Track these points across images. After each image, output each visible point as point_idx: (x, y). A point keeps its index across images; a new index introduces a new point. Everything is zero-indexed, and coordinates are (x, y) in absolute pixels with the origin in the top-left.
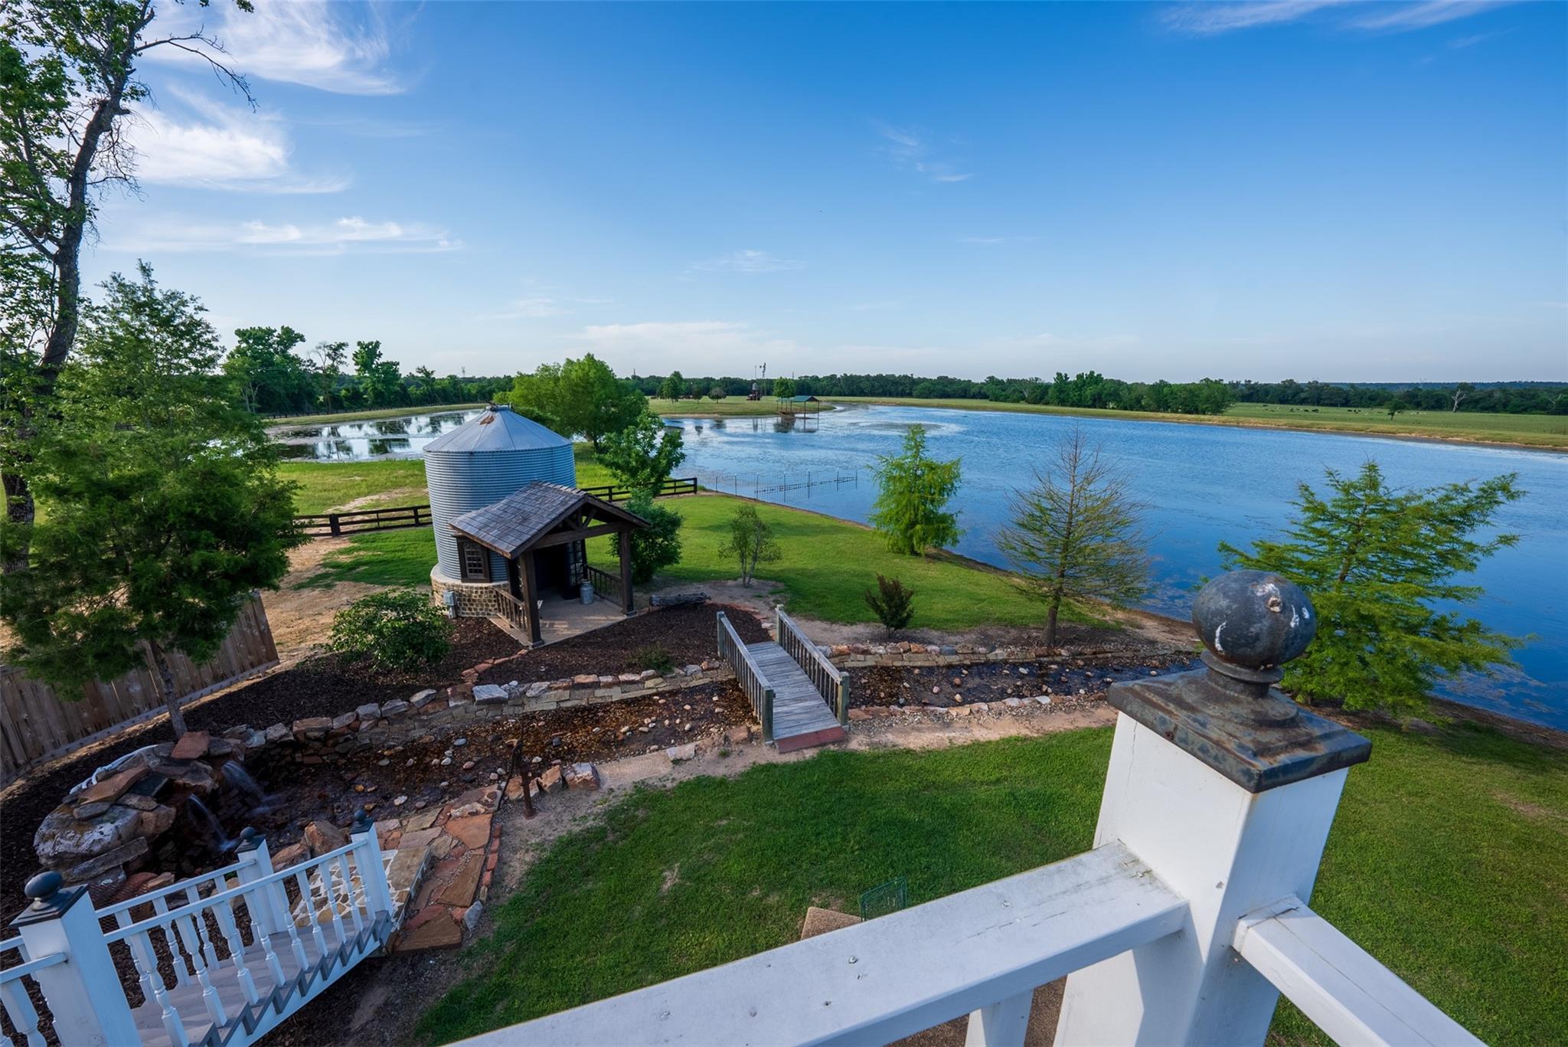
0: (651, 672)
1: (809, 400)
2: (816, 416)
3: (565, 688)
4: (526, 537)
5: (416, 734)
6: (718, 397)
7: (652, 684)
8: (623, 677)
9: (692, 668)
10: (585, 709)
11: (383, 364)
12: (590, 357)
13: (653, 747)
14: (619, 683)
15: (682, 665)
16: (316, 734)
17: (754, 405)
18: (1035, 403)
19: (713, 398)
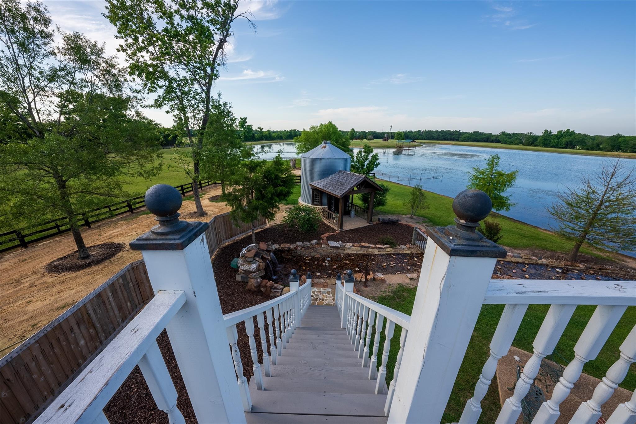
0: (388, 246)
1: (412, 142)
2: (414, 148)
3: (358, 247)
4: (345, 191)
5: (314, 254)
6: (370, 140)
7: (389, 250)
8: (378, 246)
9: (403, 247)
10: (366, 255)
11: (247, 126)
12: (330, 123)
13: (398, 272)
14: (377, 248)
15: (399, 245)
16: (287, 249)
17: (385, 143)
18: (528, 146)
19: (368, 140)
